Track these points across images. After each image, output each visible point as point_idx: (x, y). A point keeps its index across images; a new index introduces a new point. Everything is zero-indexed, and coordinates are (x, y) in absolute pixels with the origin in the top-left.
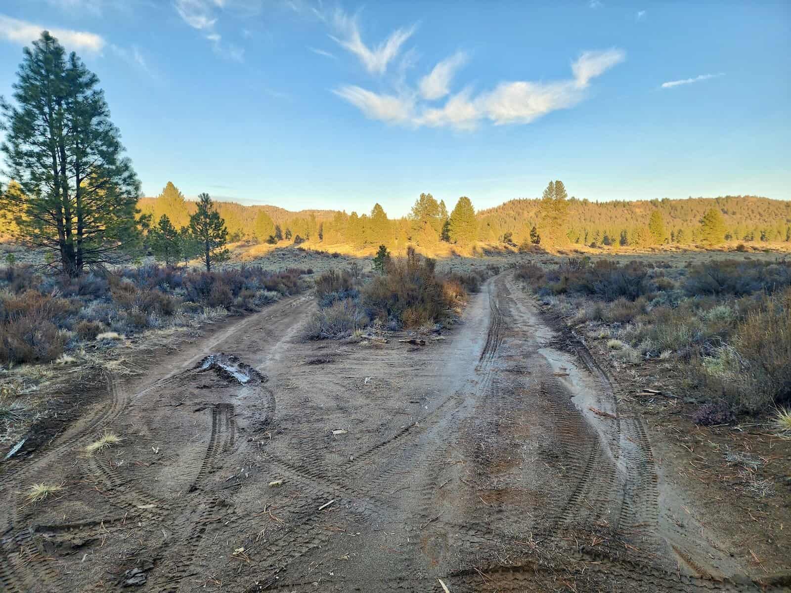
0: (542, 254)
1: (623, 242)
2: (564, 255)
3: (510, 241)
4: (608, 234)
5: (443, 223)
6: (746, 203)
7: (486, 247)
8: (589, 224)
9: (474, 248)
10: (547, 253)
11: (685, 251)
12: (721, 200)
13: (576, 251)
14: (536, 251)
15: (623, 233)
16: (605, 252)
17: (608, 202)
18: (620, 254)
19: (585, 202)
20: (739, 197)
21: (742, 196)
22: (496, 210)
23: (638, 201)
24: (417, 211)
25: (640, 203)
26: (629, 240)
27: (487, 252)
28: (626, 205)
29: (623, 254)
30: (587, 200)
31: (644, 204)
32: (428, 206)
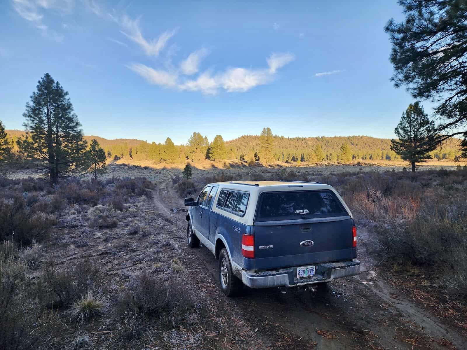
0: (261, 167)
1: (302, 160)
2: (272, 168)
3: (243, 159)
4: (294, 155)
5: (207, 149)
6: (362, 139)
7: (231, 163)
8: (285, 150)
9: (225, 163)
10: (264, 166)
11: (333, 165)
12: (350, 138)
13: (278, 165)
14: (258, 165)
15: (302, 155)
16: (293, 166)
17: (294, 138)
18: (301, 167)
19: (282, 138)
20: (359, 136)
21: (360, 136)
22: (235, 141)
23: (309, 138)
24: (191, 142)
25: (310, 139)
26: (305, 159)
27: (232, 166)
28: (303, 140)
29: (302, 167)
30: (283, 137)
31: (312, 139)
32: (197, 139)
